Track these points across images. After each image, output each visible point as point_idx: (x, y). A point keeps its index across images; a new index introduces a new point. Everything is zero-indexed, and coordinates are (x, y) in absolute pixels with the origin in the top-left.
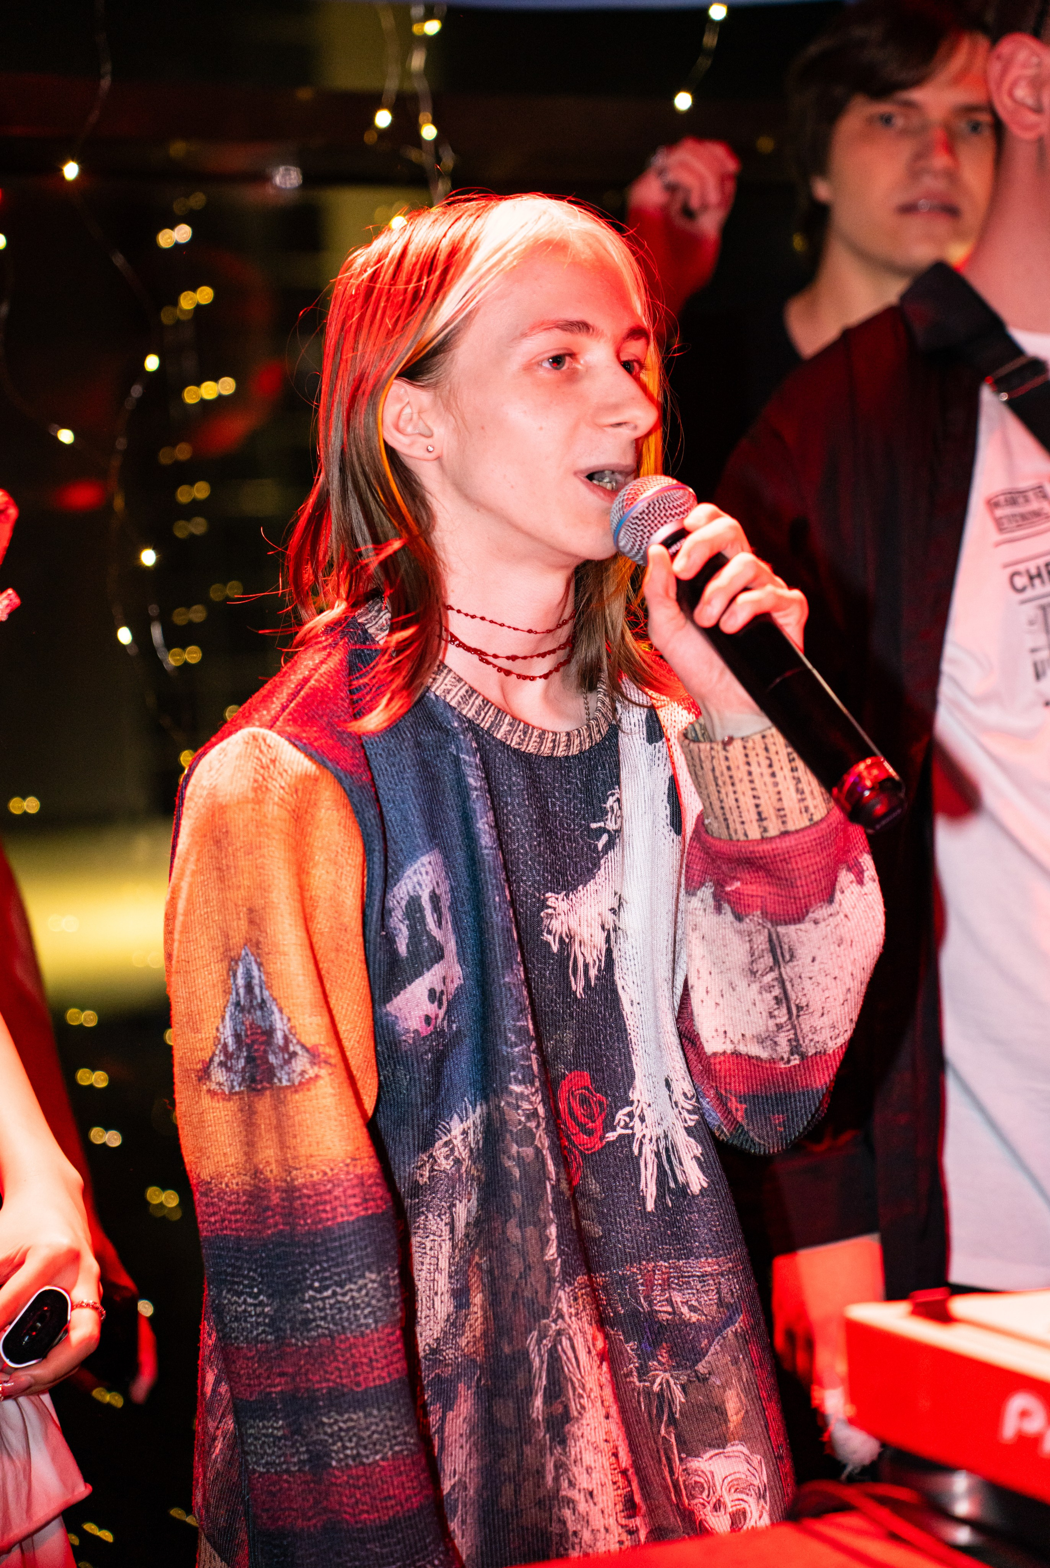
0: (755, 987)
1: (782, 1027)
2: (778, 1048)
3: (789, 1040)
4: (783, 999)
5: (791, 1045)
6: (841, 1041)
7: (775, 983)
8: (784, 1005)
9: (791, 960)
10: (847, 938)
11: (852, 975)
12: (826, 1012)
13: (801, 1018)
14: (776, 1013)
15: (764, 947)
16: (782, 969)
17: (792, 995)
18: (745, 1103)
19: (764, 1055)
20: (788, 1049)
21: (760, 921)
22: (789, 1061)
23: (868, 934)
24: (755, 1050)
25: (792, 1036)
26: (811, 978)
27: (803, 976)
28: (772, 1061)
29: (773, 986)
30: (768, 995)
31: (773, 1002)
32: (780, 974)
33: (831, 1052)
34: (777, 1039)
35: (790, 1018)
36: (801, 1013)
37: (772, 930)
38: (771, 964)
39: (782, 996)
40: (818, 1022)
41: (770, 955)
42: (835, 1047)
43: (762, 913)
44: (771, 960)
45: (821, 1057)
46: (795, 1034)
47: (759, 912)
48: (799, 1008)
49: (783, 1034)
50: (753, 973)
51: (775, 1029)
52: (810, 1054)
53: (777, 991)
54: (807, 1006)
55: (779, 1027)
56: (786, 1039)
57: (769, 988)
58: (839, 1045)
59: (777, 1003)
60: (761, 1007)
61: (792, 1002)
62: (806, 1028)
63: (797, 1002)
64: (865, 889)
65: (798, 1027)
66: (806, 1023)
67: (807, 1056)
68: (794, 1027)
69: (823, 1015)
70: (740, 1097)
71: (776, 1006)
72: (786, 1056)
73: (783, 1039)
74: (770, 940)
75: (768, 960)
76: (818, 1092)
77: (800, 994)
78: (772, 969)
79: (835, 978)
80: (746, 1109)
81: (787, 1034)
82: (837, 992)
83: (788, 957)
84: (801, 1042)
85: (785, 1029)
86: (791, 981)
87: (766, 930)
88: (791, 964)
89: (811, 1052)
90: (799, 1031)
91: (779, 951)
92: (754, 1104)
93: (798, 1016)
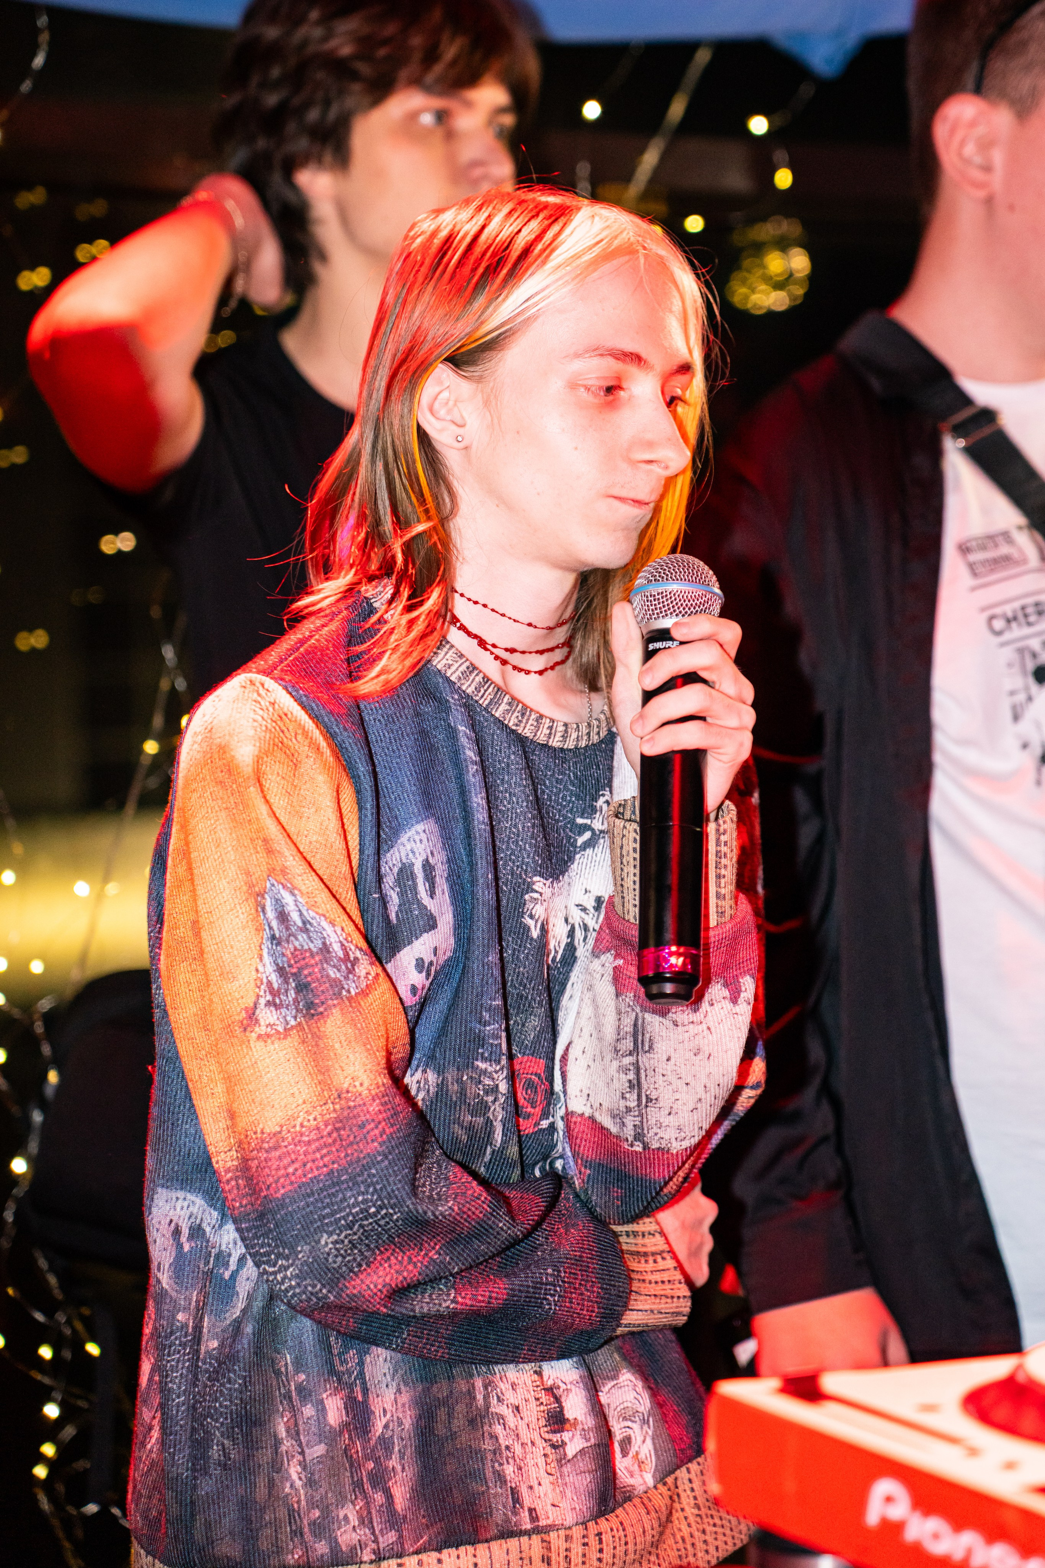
0: (615, 1064)
1: (630, 1111)
2: (625, 1129)
3: (635, 1126)
4: (636, 1085)
5: (635, 1130)
6: (686, 1144)
7: (632, 1068)
8: (636, 1091)
9: (648, 1051)
10: (706, 1050)
11: (705, 1087)
12: (673, 1112)
13: (649, 1109)
14: (628, 1095)
15: (628, 1030)
16: (640, 1057)
17: (645, 1086)
18: (590, 1169)
19: (614, 1130)
20: (632, 1133)
21: (631, 1004)
22: (632, 1146)
23: (729, 1053)
24: (606, 1121)
25: (637, 1123)
26: (663, 1075)
27: (657, 1070)
28: (618, 1137)
29: (630, 1070)
30: (624, 1076)
31: (628, 1084)
32: (637, 1061)
33: (675, 1152)
34: (624, 1120)
35: (638, 1106)
36: (649, 1104)
37: (640, 1015)
38: (632, 1049)
39: (635, 1082)
40: (666, 1120)
41: (632, 1039)
42: (679, 1148)
43: (635, 996)
44: (632, 1044)
45: (663, 1154)
46: (642, 1122)
47: (632, 995)
48: (649, 1099)
49: (629, 1118)
50: (617, 1051)
51: (624, 1110)
52: (653, 1147)
53: (631, 1076)
54: (656, 1099)
55: (628, 1110)
56: (632, 1123)
57: (626, 1071)
58: (683, 1147)
59: (630, 1087)
60: (616, 1085)
61: (643, 1091)
62: (652, 1121)
63: (648, 1093)
64: (737, 1009)
65: (645, 1116)
66: (653, 1115)
67: (649, 1148)
68: (641, 1115)
69: (670, 1114)
70: (586, 1162)
71: (628, 1090)
72: (630, 1139)
73: (630, 1121)
74: (635, 1025)
75: (628, 1044)
76: (655, 1183)
77: (652, 1086)
78: (631, 1054)
79: (687, 1084)
80: (589, 1175)
81: (633, 1118)
82: (687, 1099)
83: (647, 1048)
84: (646, 1132)
85: (632, 1113)
86: (646, 1070)
87: (634, 1014)
88: (648, 1054)
89: (655, 1145)
90: (645, 1120)
91: (640, 1038)
92: (598, 1172)
93: (647, 1106)
